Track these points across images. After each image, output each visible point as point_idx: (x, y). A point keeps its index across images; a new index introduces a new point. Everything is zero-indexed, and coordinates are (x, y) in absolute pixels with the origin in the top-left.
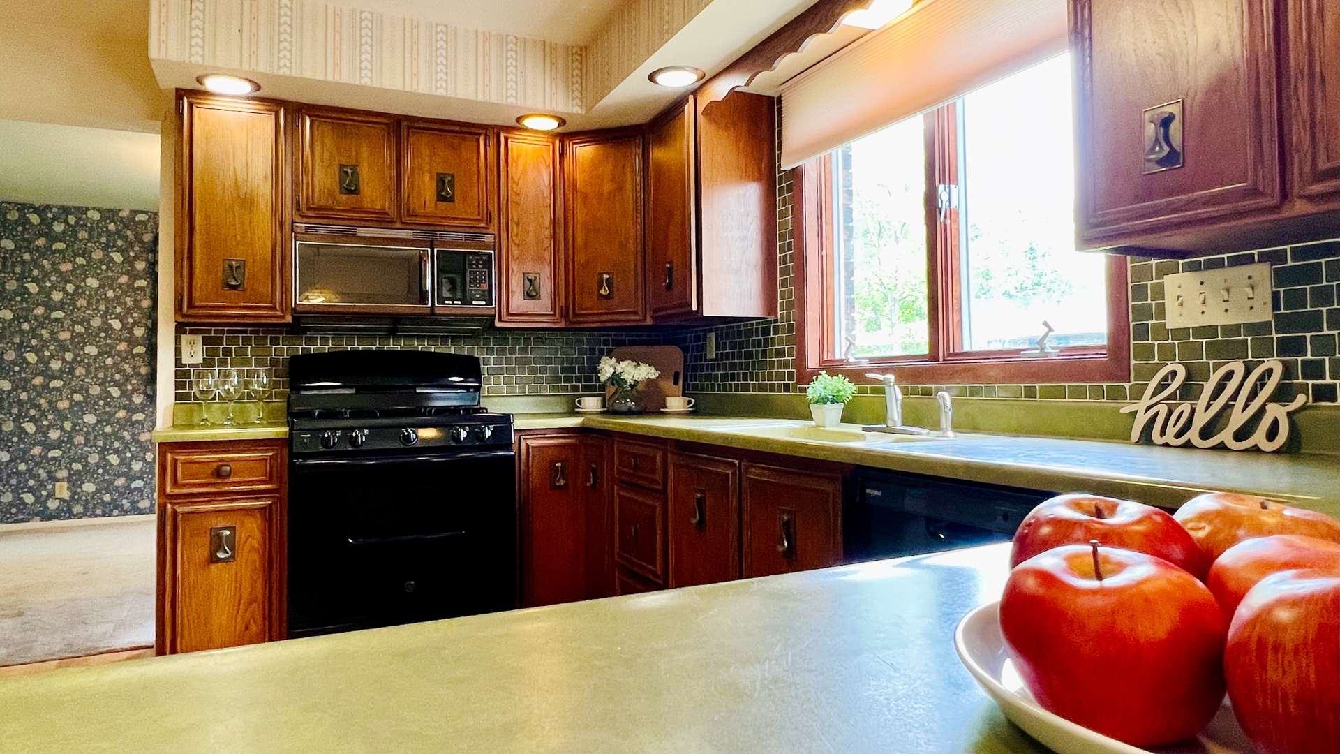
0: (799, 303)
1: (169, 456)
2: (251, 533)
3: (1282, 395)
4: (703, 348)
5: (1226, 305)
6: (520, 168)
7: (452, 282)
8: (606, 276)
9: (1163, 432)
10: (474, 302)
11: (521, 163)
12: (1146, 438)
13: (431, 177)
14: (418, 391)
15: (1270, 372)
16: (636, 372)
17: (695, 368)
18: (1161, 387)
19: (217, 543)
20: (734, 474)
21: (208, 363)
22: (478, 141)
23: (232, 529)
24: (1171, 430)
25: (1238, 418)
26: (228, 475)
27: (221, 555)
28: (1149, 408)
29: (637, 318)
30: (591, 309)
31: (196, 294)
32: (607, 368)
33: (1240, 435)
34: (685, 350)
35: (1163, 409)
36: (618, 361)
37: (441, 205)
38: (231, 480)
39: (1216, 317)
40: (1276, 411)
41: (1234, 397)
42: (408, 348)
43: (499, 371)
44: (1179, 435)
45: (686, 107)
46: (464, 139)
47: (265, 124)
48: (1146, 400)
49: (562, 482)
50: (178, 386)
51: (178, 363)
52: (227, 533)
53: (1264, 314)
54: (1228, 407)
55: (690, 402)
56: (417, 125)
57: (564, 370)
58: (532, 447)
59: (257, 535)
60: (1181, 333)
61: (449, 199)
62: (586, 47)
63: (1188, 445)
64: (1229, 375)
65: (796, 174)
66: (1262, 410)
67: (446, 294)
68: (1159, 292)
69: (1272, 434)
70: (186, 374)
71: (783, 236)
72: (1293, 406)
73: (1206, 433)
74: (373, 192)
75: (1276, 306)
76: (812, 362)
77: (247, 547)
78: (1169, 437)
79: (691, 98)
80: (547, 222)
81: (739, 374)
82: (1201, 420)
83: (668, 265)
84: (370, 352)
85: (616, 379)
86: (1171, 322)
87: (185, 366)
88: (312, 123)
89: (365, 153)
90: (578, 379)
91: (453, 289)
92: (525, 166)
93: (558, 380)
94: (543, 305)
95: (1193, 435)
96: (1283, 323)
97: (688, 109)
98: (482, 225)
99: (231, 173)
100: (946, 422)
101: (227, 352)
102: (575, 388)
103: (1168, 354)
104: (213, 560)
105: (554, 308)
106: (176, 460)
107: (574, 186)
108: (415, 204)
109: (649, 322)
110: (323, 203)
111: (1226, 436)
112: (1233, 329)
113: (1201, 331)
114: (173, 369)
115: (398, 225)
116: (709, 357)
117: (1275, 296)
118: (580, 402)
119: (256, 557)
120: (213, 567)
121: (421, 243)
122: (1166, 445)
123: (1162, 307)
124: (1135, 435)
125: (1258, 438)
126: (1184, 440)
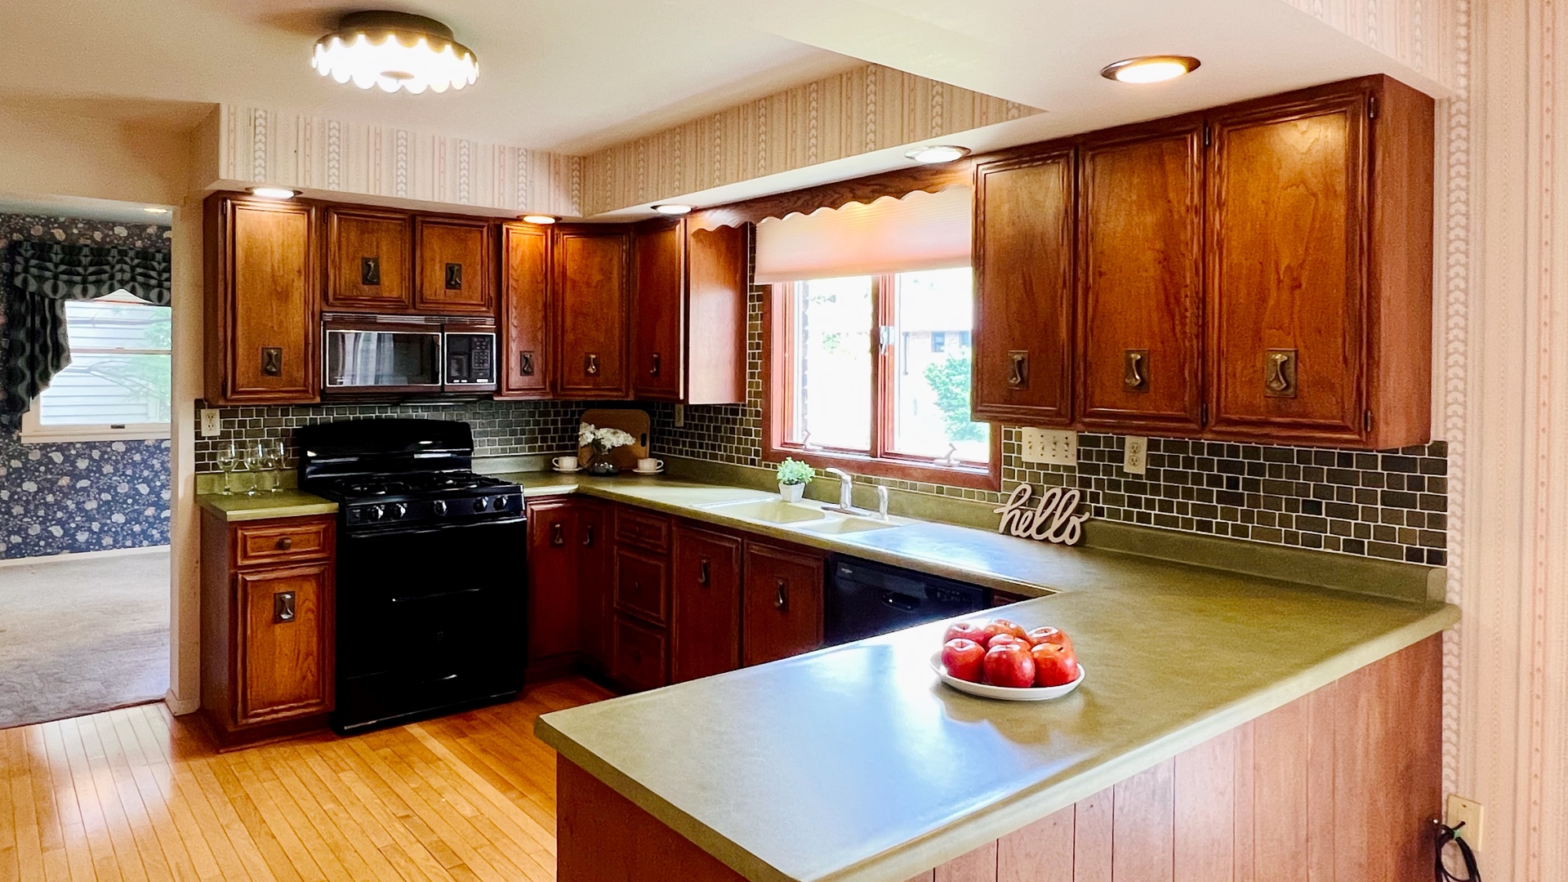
0: (766, 394)
1: (240, 532)
2: (307, 595)
3: (1079, 511)
4: (672, 416)
5: (1054, 453)
6: (519, 258)
7: (459, 362)
8: (593, 356)
9: (1017, 529)
10: (478, 381)
11: (519, 254)
12: (1007, 531)
13: (441, 267)
14: (416, 456)
15: (1073, 496)
16: (613, 439)
17: (662, 432)
18: (1019, 497)
19: (280, 606)
20: (737, 548)
21: (225, 435)
22: (482, 232)
23: (292, 593)
24: (1022, 527)
25: (1056, 523)
26: (289, 546)
27: (284, 616)
28: (1010, 511)
29: (620, 394)
30: (579, 384)
31: (240, 380)
32: (587, 434)
33: (1057, 533)
34: (652, 415)
35: (1018, 513)
36: (597, 428)
37: (451, 292)
38: (293, 550)
39: (1049, 459)
40: (1075, 521)
41: (1056, 509)
42: (403, 416)
43: (485, 434)
44: (1025, 531)
45: (678, 227)
46: (470, 232)
47: (299, 223)
48: (1009, 506)
49: (561, 541)
50: (198, 457)
51: (198, 436)
52: (288, 597)
53: (1073, 462)
54: (1052, 515)
55: (659, 464)
56: (427, 219)
57: (541, 431)
58: (537, 512)
59: (312, 597)
60: (1030, 465)
61: (457, 286)
62: (585, 158)
63: (1030, 538)
64: (1054, 495)
65: (766, 290)
66: (1068, 520)
67: (454, 373)
68: (1019, 436)
69: (1072, 535)
70: (205, 446)
71: (752, 337)
72: (1082, 520)
73: (1040, 530)
74: (391, 284)
75: (1079, 458)
76: (776, 446)
77: (304, 609)
78: (1020, 532)
79: (682, 220)
80: (540, 306)
81: (707, 444)
82: (1037, 522)
83: (655, 356)
84: (368, 421)
85: (596, 443)
86: (1026, 457)
87: (204, 438)
88: (339, 220)
89: (384, 247)
90: (553, 439)
91: (459, 370)
92: (523, 256)
93: (535, 440)
94: (535, 380)
95: (1033, 531)
96: (1083, 468)
97: (679, 228)
98: (484, 309)
99: (269, 269)
100: (883, 507)
101: (242, 424)
102: (550, 448)
103: (1022, 476)
104: (277, 619)
105: (544, 383)
106: (245, 536)
107: (564, 273)
108: (428, 293)
109: (631, 398)
110: (347, 293)
111: (1049, 534)
112: (1056, 467)
114: (193, 441)
115: (413, 311)
116: (677, 425)
117: (1079, 450)
118: (557, 462)
119: (311, 616)
120: (278, 628)
121: (431, 328)
122: (1018, 536)
123: (1020, 446)
124: (1002, 528)
125: (1065, 536)
126: (1027, 534)
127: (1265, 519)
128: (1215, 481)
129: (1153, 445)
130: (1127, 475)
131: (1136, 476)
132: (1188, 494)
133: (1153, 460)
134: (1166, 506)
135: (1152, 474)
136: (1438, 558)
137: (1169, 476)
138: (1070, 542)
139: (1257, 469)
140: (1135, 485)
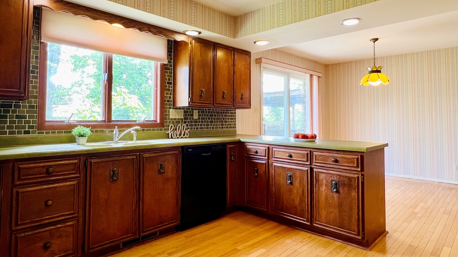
5: (178, 115)
9: (174, 136)
12: (172, 138)
15: (184, 126)
18: (171, 128)
24: (175, 136)
25: (183, 133)
28: (171, 132)
33: (184, 135)
35: (173, 132)
39: (177, 117)
40: (187, 131)
41: (181, 130)
44: (176, 136)
53: (183, 117)
60: (172, 119)
63: (178, 138)
64: (179, 126)
68: (169, 112)
69: (187, 135)
72: (188, 131)
73: (180, 135)
78: (175, 137)
82: (178, 133)
86: (171, 117)
95: (178, 136)
96: (185, 119)
100: (135, 138)
103: (170, 122)
111: (182, 136)
112: (178, 119)
113: (175, 119)
117: (184, 114)
122: (175, 138)
123: (169, 114)
124: (170, 137)
125: (186, 136)
126: (177, 137)
127: (217, 125)
128: (209, 119)
129: (199, 112)
130: (194, 119)
131: (196, 119)
132: (205, 122)
133: (199, 115)
134: (201, 125)
135: (199, 119)
136: (235, 127)
137: (202, 119)
138: (187, 137)
139: (215, 116)
140: (196, 122)
